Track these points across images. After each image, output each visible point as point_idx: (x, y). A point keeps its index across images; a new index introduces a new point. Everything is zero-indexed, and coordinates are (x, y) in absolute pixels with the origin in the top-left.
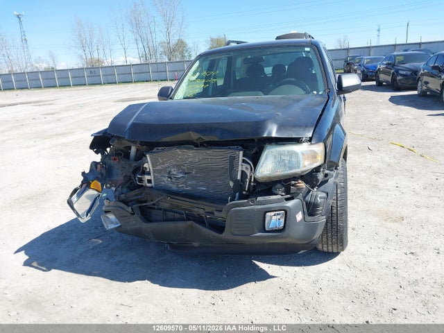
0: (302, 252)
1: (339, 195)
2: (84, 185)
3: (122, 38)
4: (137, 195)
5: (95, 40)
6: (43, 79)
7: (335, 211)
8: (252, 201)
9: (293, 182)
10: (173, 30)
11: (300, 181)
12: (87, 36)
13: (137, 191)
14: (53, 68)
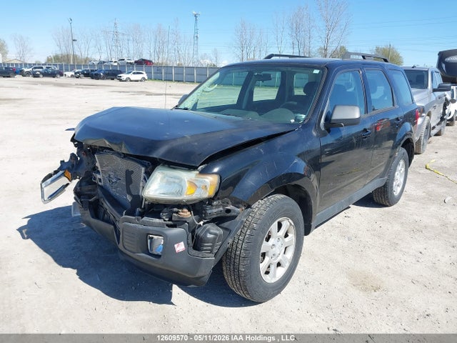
0: (192, 286)
1: (247, 236)
2: (61, 172)
3: (279, 41)
4: (90, 190)
5: (254, 41)
6: (197, 74)
7: (239, 252)
8: (138, 220)
9: (175, 209)
10: (333, 36)
11: (185, 210)
12: (248, 37)
13: (90, 187)
14: (214, 65)
